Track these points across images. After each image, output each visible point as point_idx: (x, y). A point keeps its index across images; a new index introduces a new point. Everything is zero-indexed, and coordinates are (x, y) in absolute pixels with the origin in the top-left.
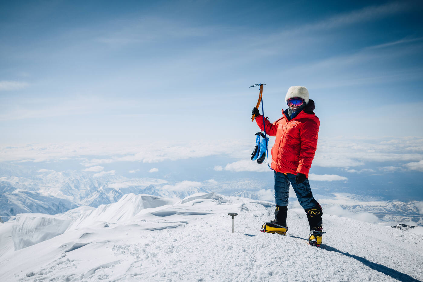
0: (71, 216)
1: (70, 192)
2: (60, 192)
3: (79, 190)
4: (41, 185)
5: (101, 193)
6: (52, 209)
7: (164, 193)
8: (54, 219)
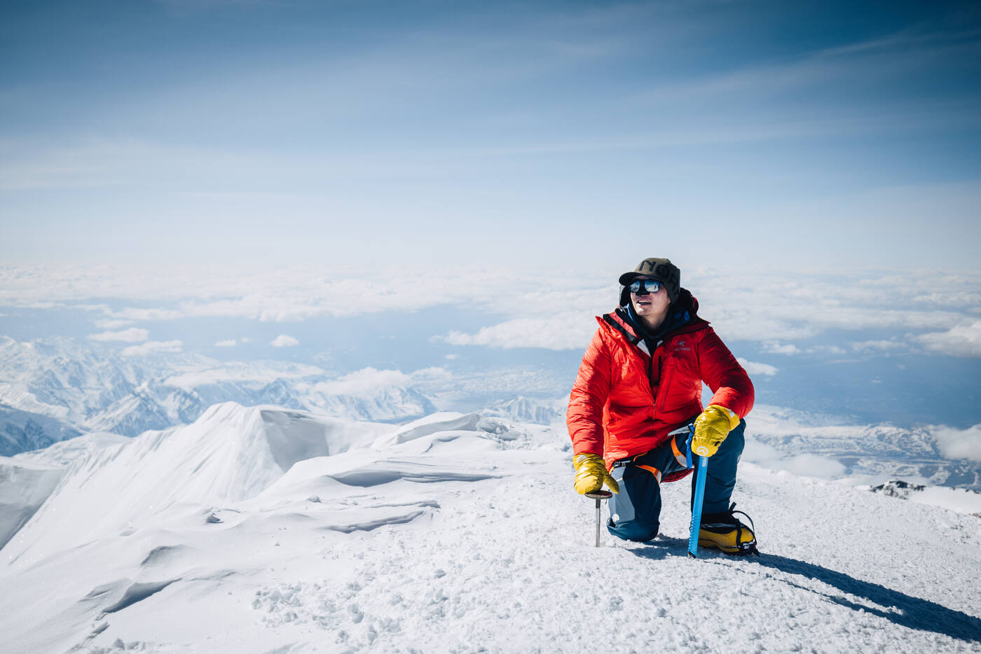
0: (60, 458)
1: (58, 396)
2: (28, 394)
3: (82, 391)
5: (143, 399)
6: (6, 440)
7: (312, 399)
8: (16, 467)
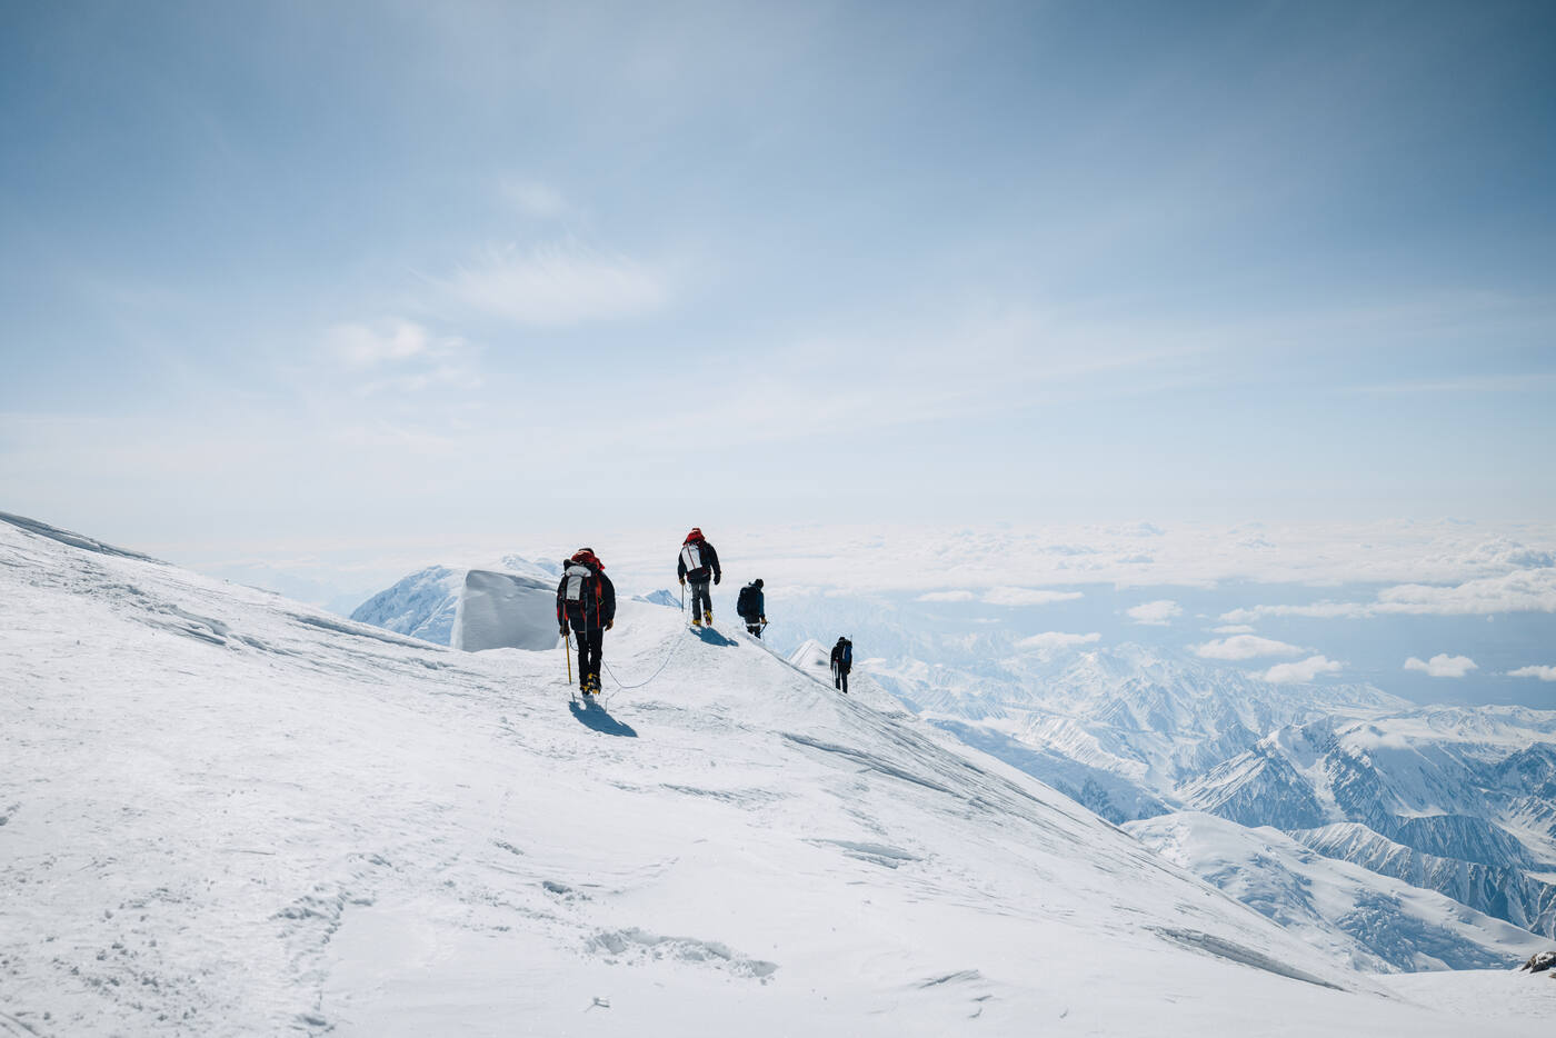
1: (1133, 743)
3: (1169, 738)
4: (1012, 700)
5: (1271, 760)
